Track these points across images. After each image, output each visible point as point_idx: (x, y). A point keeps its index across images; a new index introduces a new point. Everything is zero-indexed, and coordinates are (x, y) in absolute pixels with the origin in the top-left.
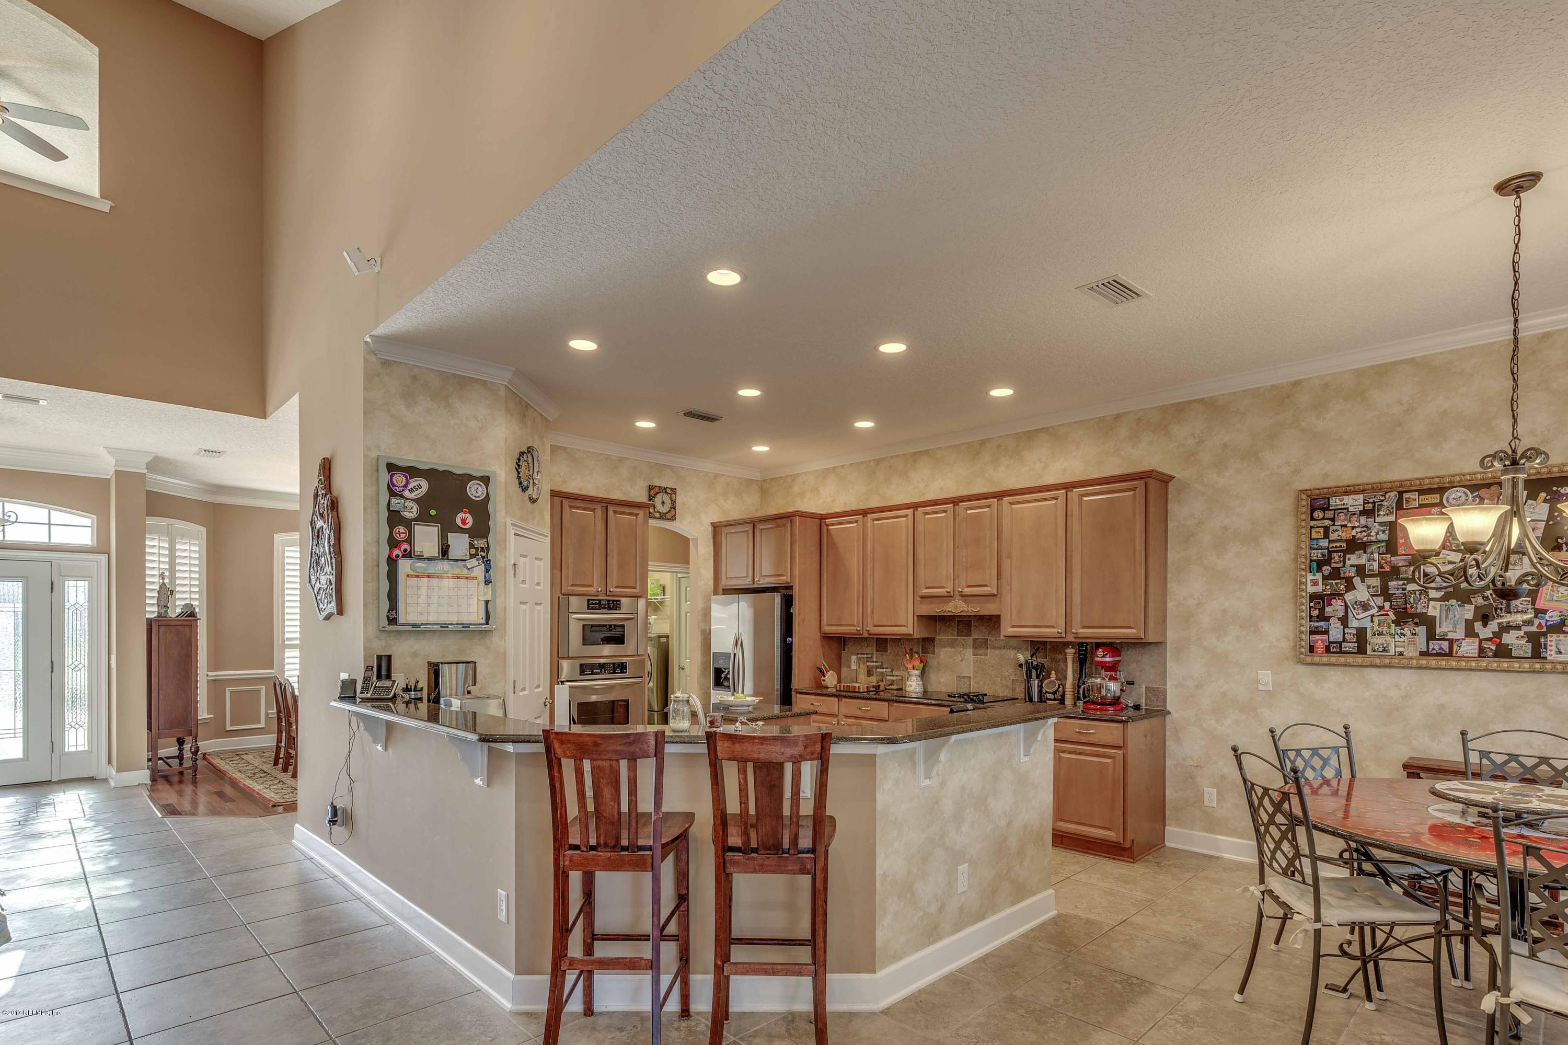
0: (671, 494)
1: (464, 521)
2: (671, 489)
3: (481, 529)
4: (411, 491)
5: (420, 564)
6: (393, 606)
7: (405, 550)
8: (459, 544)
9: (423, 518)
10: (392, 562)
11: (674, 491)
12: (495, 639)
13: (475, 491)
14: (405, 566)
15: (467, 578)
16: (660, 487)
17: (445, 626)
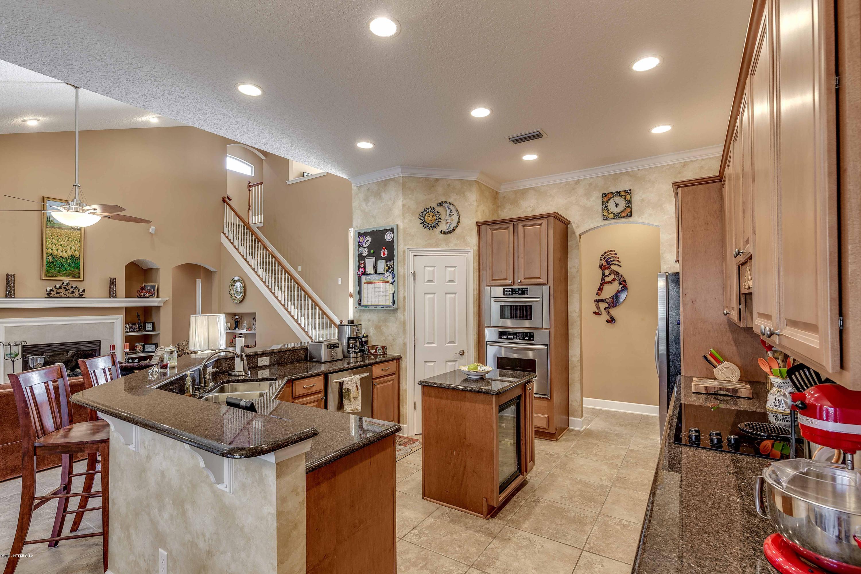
0: (625, 196)
1: (384, 254)
2: (625, 191)
3: (390, 258)
4: (365, 243)
5: (368, 277)
6: (360, 298)
7: (362, 271)
8: (382, 265)
9: (369, 255)
10: (359, 278)
11: (629, 192)
12: (400, 314)
13: (388, 237)
14: (363, 278)
15: (385, 282)
16: (612, 193)
17: (376, 307)
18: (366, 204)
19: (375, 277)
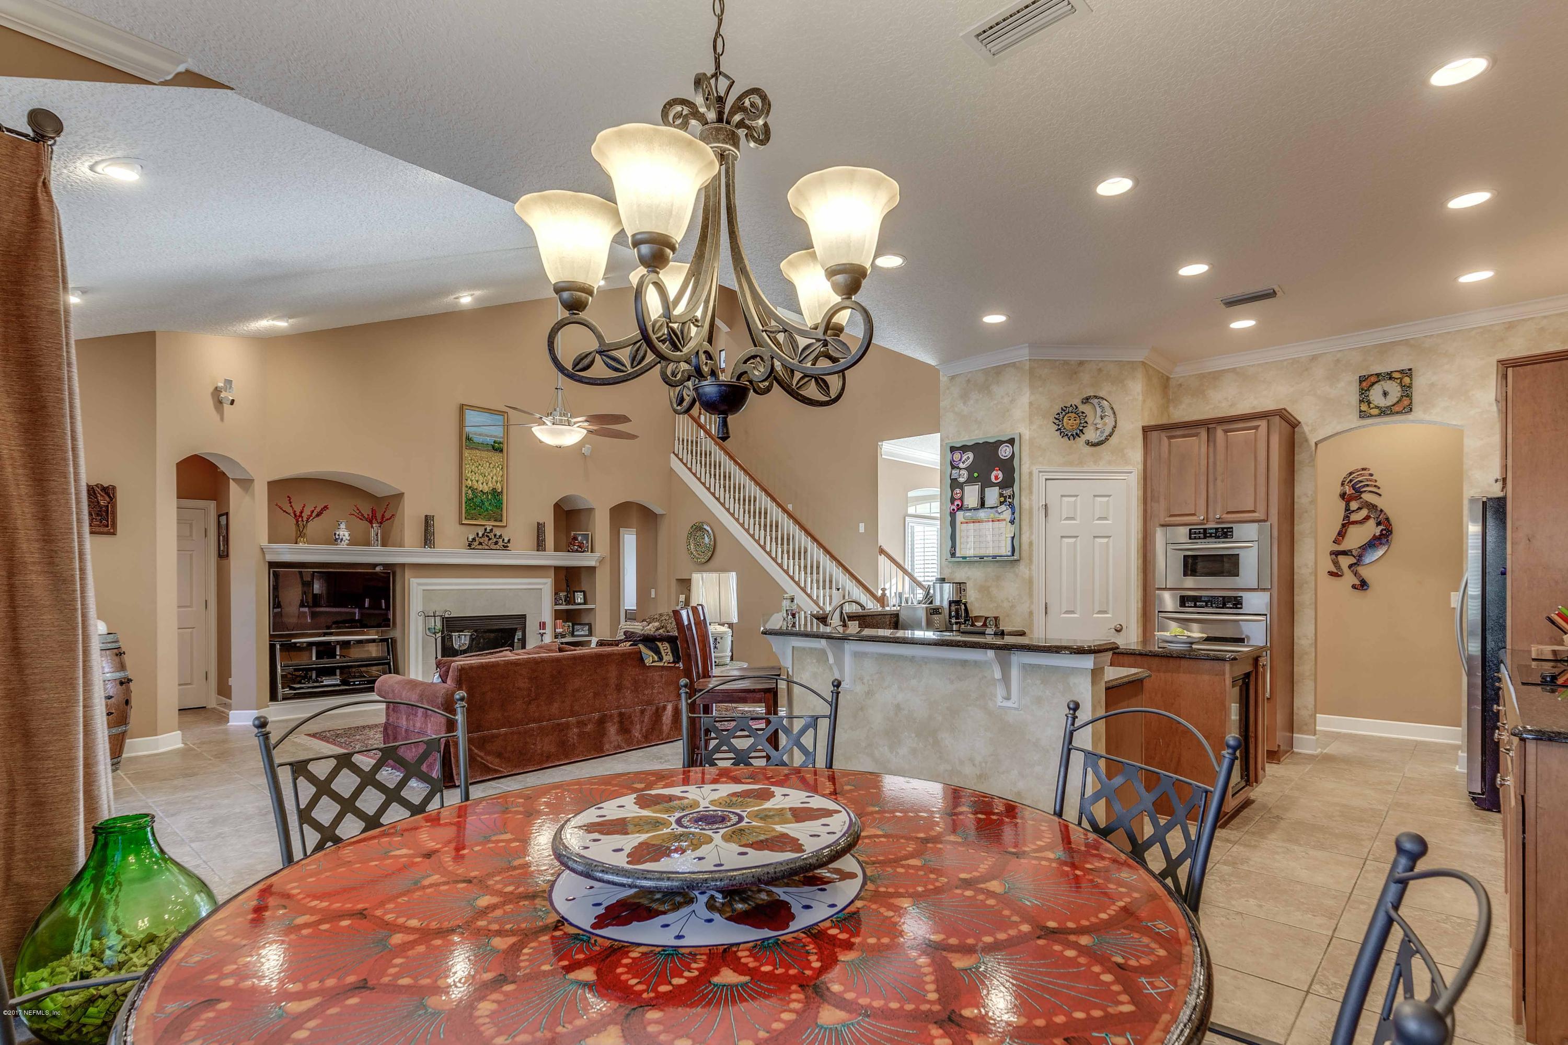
0: (1401, 379)
1: (996, 478)
2: (1401, 372)
3: (1008, 482)
4: (963, 463)
5: (968, 514)
6: (954, 546)
7: (958, 505)
8: (992, 495)
9: (971, 481)
10: (953, 514)
11: (1408, 373)
12: (1022, 568)
13: (1004, 452)
14: (960, 516)
15: (998, 521)
16: (1378, 375)
17: (982, 558)
18: (964, 404)
19: (982, 514)
